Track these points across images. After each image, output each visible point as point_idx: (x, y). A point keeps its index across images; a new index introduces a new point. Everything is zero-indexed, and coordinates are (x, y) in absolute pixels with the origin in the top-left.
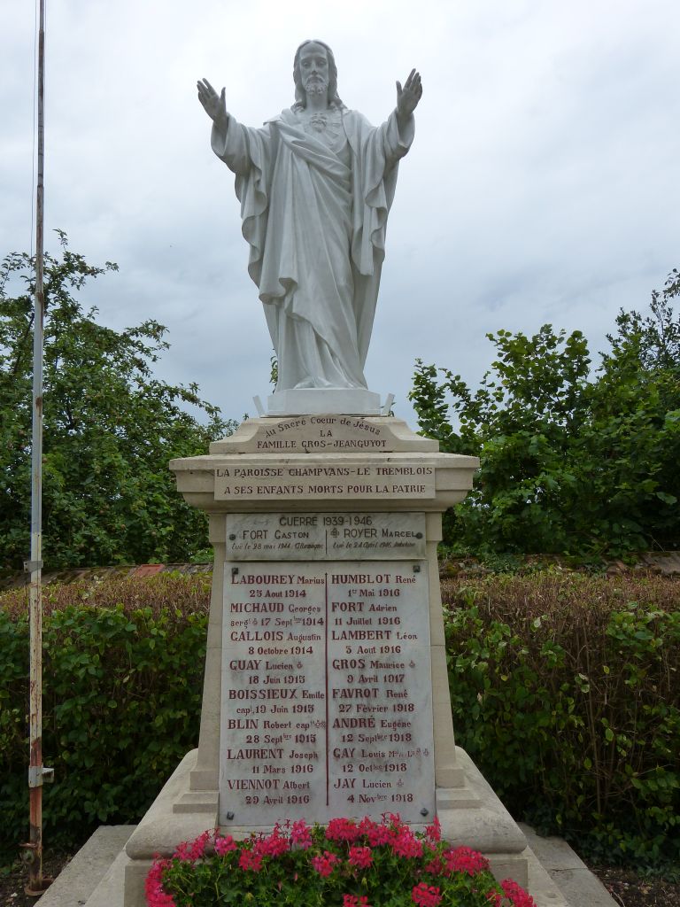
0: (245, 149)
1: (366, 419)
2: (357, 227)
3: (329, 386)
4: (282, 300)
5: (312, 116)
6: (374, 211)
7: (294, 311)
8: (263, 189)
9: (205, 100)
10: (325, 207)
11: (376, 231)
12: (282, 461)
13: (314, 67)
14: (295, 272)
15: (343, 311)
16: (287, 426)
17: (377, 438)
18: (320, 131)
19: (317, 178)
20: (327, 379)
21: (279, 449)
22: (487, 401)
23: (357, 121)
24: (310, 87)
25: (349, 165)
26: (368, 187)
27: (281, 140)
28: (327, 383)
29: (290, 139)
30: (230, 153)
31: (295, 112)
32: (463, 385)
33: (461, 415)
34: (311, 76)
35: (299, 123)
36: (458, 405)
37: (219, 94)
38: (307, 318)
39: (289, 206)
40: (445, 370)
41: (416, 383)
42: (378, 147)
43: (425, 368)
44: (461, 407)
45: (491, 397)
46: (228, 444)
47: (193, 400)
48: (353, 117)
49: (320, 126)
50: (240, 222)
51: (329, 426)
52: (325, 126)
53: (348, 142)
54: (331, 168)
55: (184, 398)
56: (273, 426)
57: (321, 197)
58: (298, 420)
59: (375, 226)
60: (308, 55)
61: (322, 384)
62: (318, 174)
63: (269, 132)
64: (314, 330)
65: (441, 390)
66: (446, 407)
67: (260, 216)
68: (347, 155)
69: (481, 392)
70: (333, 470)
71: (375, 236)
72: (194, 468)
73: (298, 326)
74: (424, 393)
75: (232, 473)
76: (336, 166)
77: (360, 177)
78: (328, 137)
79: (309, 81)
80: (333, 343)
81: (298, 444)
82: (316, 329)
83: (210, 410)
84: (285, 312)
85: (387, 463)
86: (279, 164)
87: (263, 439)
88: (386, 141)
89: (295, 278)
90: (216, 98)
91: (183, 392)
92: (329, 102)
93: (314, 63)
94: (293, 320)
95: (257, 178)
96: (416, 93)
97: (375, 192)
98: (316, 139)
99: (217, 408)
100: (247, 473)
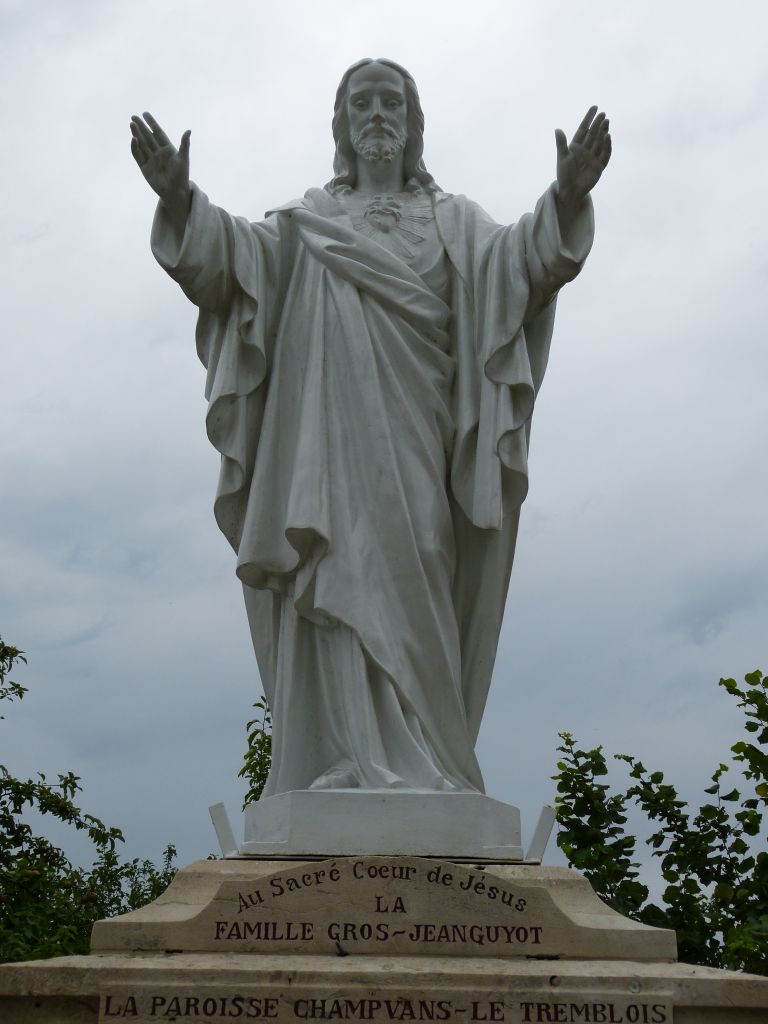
0: (224, 258)
1: (489, 869)
2: (465, 425)
3: (395, 785)
4: (289, 578)
5: (369, 201)
6: (504, 391)
7: (318, 603)
8: (258, 338)
9: (145, 153)
10: (394, 379)
11: (509, 433)
12: (277, 976)
13: (377, 107)
14: (325, 517)
15: (433, 605)
16: (293, 883)
17: (520, 919)
18: (386, 230)
19: (379, 321)
20: (392, 769)
21: (270, 943)
22: (724, 832)
23: (465, 215)
24: (367, 147)
25: (448, 297)
26: (491, 341)
27: (301, 245)
28: (393, 778)
29: (322, 242)
30: (192, 261)
31: (334, 195)
32: (669, 792)
33: (667, 864)
34: (371, 125)
35: (342, 212)
36: (657, 840)
37: (176, 144)
38: (347, 621)
39: (315, 375)
40: (629, 759)
41: (561, 788)
42: (514, 261)
43: (580, 754)
44: (666, 845)
45: (733, 823)
46: (140, 925)
47: (64, 810)
48: (456, 208)
49: (387, 222)
50: (204, 407)
51: (399, 886)
52: (397, 220)
53: (446, 255)
54: (410, 302)
55: (44, 808)
56: (258, 882)
57: (386, 360)
58: (321, 868)
59: (507, 422)
60: (366, 85)
61: (380, 780)
62: (381, 312)
63: (277, 230)
64: (364, 650)
65: (617, 803)
66: (630, 841)
67: (249, 396)
68: (442, 279)
69: (708, 811)
70: (408, 1004)
71: (506, 444)
72: (46, 991)
73: (323, 640)
74: (580, 811)
75: (144, 1007)
76: (419, 298)
77: (471, 323)
78: (404, 242)
79: (365, 135)
80: (407, 682)
81: (319, 932)
82: (368, 648)
83: (99, 836)
84: (297, 606)
85: (547, 989)
86: (295, 293)
87: (231, 914)
88: (531, 250)
89: (323, 529)
90: (170, 151)
91: (44, 793)
92: (405, 179)
93: (377, 101)
94: (312, 625)
95: (247, 316)
96: (597, 153)
97: (506, 352)
98: (378, 244)
99: (116, 833)
100: (183, 1004)
